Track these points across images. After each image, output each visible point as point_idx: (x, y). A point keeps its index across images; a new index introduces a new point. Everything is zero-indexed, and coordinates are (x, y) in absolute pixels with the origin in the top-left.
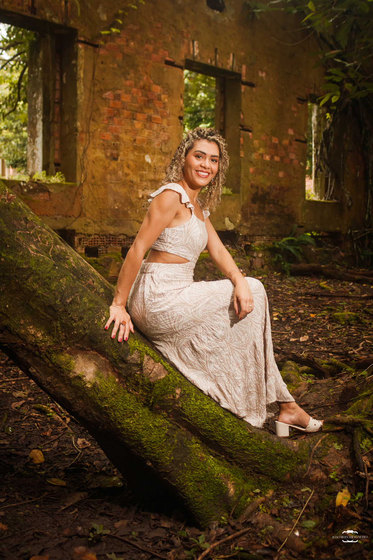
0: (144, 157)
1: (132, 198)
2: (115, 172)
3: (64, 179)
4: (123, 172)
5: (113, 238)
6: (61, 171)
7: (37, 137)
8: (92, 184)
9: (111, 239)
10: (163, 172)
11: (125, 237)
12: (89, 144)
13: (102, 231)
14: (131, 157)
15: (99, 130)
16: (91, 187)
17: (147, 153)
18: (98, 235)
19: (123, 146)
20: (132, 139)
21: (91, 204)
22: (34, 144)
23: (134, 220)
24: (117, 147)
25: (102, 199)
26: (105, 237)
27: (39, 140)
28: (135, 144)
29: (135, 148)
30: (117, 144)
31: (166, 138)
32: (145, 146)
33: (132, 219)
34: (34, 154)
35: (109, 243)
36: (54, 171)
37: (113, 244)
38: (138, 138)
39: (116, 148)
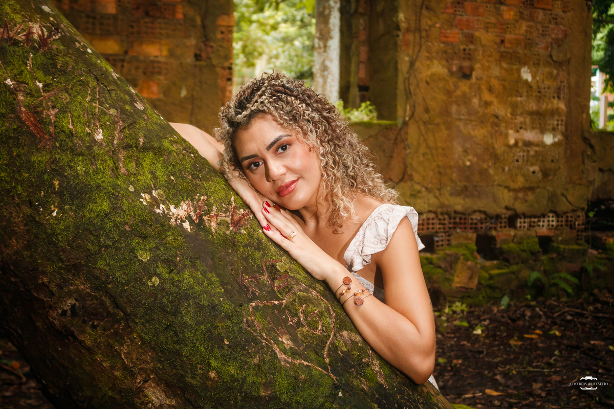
0: (519, 71)
1: (496, 146)
2: (465, 100)
3: (375, 114)
4: (480, 99)
5: (461, 219)
6: (369, 100)
7: (331, 38)
8: (424, 123)
9: (457, 220)
10: (554, 97)
11: (483, 216)
12: (419, 51)
13: (442, 205)
14: (496, 71)
15: (438, 25)
16: (422, 128)
17: (524, 64)
18: (435, 213)
19: (481, 52)
20: (498, 40)
21: (422, 158)
22: (325, 51)
23: (499, 185)
24: (469, 54)
25: (443, 149)
26: (446, 217)
27: (335, 44)
28: (502, 49)
29: (503, 56)
30: (470, 50)
31: (560, 36)
32: (520, 50)
33: (496, 183)
34: (325, 68)
35: (455, 228)
36: (358, 100)
37: (460, 228)
38: (508, 36)
39: (469, 56)
